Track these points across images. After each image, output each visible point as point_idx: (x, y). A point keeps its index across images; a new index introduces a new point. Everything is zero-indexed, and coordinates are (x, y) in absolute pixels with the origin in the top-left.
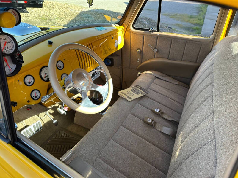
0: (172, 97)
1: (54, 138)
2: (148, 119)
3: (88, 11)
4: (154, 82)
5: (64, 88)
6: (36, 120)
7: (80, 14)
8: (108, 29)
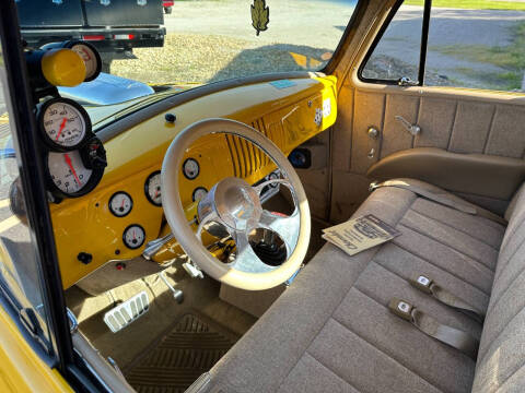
0: (461, 246)
1: (174, 331)
2: (402, 303)
3: (256, 50)
4: (413, 206)
5: (197, 223)
6: (138, 290)
7: (240, 56)
8: (300, 85)
